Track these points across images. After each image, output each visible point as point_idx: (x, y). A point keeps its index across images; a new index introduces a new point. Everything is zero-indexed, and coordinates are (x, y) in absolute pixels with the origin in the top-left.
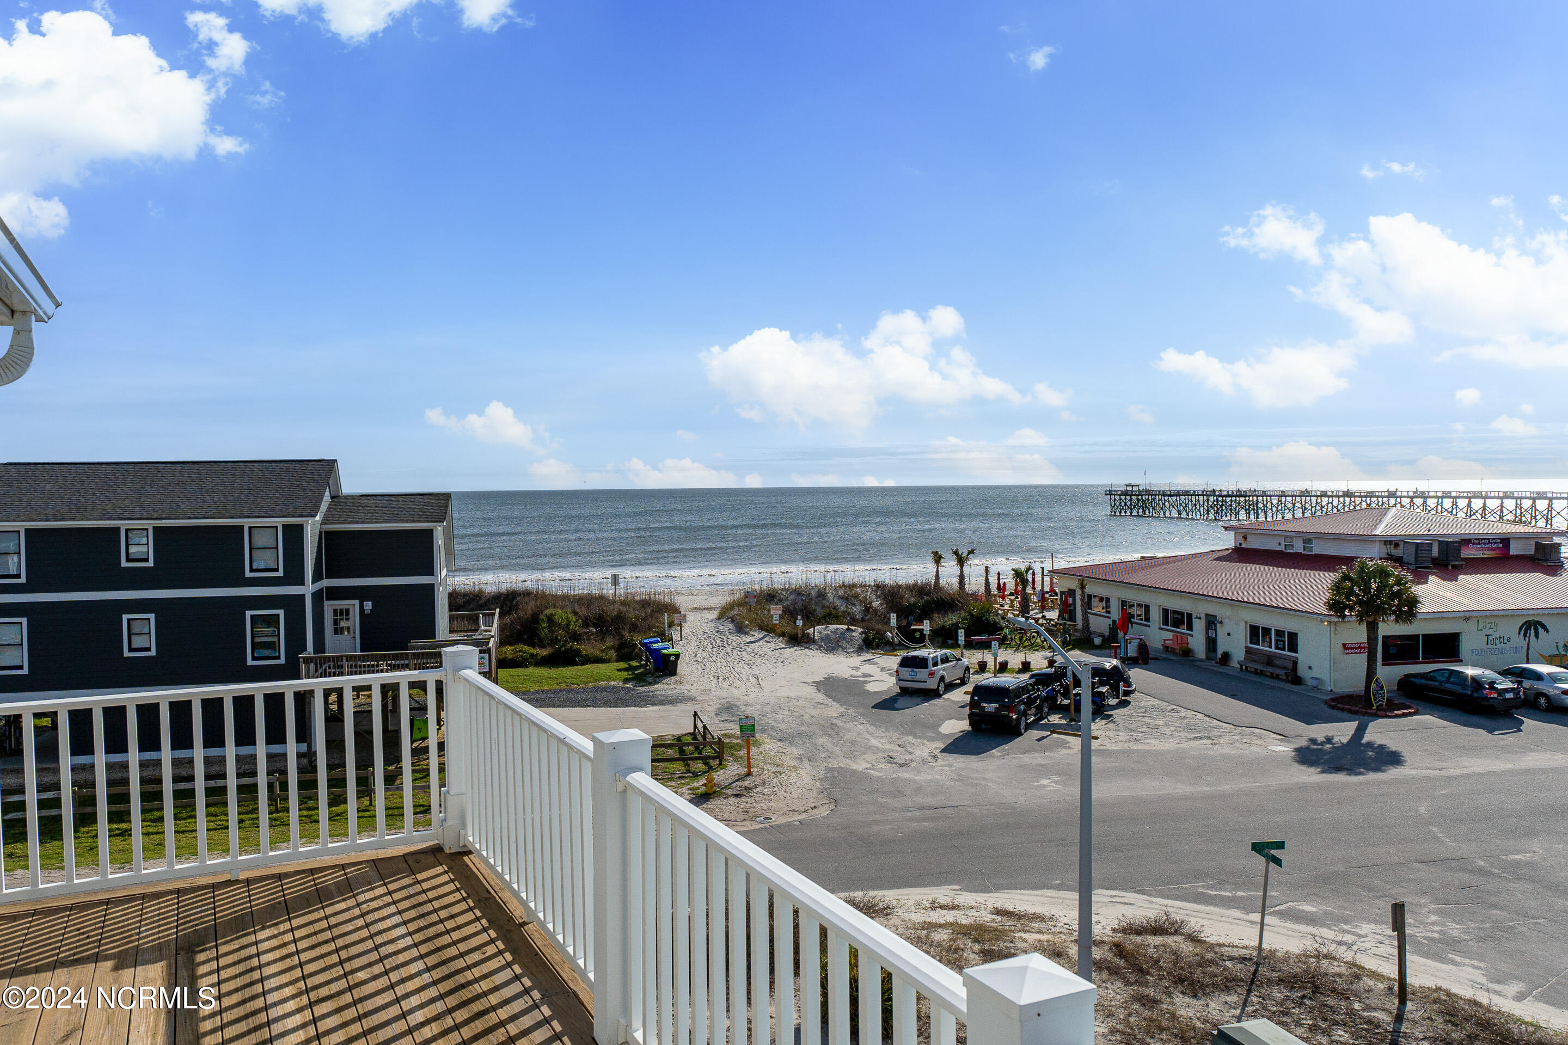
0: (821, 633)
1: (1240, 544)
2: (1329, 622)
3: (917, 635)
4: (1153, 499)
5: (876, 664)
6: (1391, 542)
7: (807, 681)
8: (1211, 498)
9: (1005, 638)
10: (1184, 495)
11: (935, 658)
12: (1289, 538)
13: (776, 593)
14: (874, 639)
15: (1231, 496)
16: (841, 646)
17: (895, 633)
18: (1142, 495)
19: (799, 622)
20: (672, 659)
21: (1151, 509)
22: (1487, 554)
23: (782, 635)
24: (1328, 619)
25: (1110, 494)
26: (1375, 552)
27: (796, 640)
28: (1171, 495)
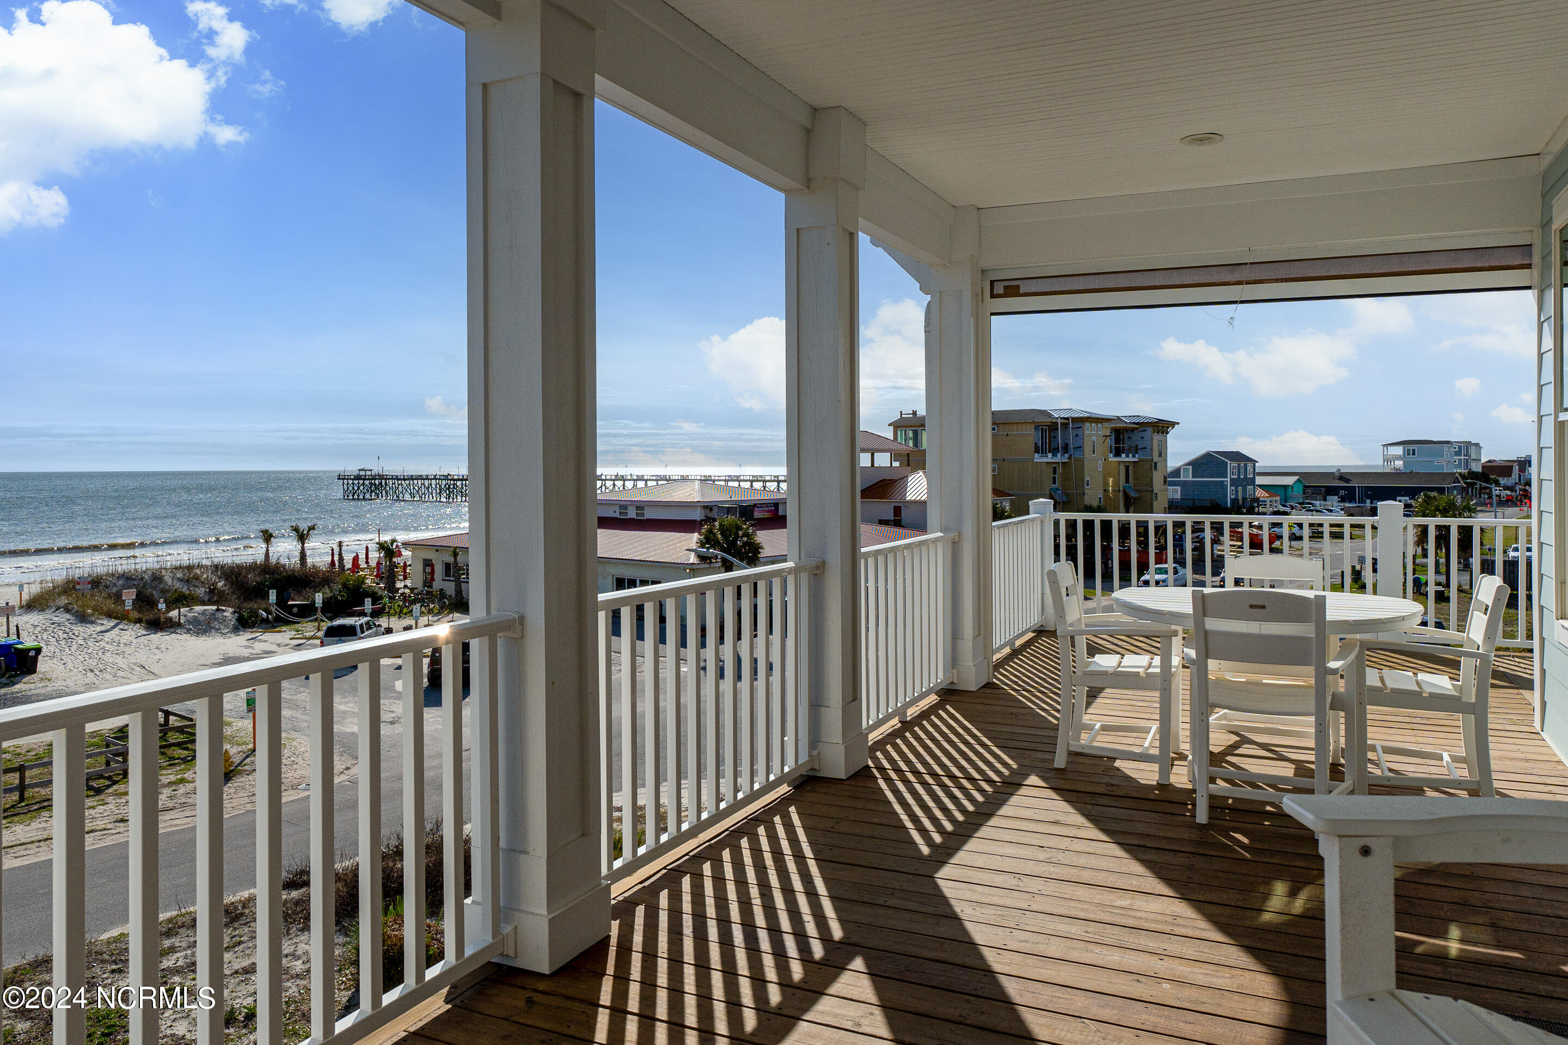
0: (185, 616)
2: (690, 569)
3: (295, 610)
4: (386, 483)
5: (266, 641)
6: (708, 507)
7: (204, 663)
8: (444, 482)
9: (384, 608)
10: (418, 479)
11: (361, 626)
12: (623, 506)
13: (101, 578)
14: (250, 617)
15: (462, 480)
16: (212, 628)
17: (273, 610)
18: (375, 479)
19: (162, 606)
20: (32, 653)
21: (384, 493)
22: (766, 515)
23: (138, 621)
24: (690, 567)
25: (343, 479)
26: (698, 515)
27: (157, 625)
28: (405, 480)
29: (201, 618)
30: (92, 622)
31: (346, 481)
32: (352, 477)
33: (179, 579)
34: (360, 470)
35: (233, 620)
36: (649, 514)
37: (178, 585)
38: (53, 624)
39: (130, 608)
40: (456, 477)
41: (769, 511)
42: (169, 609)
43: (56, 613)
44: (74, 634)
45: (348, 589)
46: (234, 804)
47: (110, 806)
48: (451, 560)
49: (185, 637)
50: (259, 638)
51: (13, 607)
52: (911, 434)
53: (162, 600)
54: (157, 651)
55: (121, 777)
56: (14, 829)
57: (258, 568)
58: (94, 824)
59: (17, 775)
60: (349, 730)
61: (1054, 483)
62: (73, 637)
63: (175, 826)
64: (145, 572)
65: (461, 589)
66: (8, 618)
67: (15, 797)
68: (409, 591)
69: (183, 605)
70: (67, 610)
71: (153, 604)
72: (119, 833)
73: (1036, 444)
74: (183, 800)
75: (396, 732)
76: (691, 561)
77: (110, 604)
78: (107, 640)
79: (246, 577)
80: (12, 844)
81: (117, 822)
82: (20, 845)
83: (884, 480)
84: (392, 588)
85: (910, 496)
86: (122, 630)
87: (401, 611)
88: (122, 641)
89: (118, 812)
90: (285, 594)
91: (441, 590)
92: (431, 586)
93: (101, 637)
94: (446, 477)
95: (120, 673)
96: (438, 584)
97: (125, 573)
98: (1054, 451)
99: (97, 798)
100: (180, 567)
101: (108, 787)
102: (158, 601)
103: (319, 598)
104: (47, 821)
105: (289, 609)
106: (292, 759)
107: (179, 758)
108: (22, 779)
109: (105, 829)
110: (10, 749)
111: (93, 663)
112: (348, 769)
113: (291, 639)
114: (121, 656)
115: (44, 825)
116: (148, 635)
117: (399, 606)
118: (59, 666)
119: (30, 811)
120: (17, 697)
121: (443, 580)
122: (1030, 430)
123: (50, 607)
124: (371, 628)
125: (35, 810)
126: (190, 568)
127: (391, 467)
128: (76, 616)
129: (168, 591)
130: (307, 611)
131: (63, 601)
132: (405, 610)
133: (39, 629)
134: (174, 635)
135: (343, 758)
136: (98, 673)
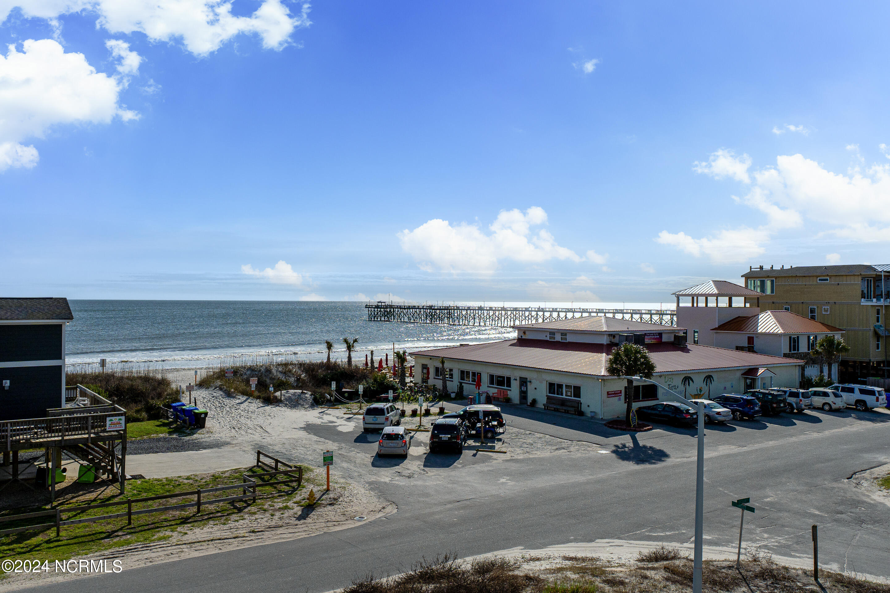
0: (284, 396)
1: (521, 336)
2: (602, 380)
3: (346, 395)
4: (394, 311)
5: (330, 414)
6: (612, 335)
7: (296, 427)
8: (428, 311)
9: (399, 396)
10: (413, 309)
11: (387, 408)
12: (552, 332)
13: (238, 370)
14: (320, 398)
15: (440, 310)
16: (300, 404)
17: (334, 394)
18: (387, 308)
19: (271, 389)
20: (203, 416)
21: (392, 317)
22: (653, 341)
23: (258, 398)
24: (601, 378)
25: (369, 308)
26: (604, 340)
27: (269, 401)
28: (405, 309)
29: (293, 398)
30: (234, 397)
31: (370, 309)
32: (374, 306)
33: (281, 372)
34: (378, 302)
35: (311, 399)
36: (570, 339)
37: (280, 376)
38: (213, 397)
39: (254, 389)
40: (436, 308)
41: (654, 339)
42: (275, 391)
43: (215, 391)
44: (224, 404)
45: (377, 382)
46: (317, 527)
47: (247, 521)
48: (440, 366)
49: (284, 409)
50: (326, 412)
51: (193, 386)
52: (759, 283)
53: (271, 385)
54: (269, 418)
55: (252, 501)
56: (195, 531)
57: (324, 366)
58: (238, 532)
59: (196, 495)
60: (382, 480)
61: (878, 321)
62: (224, 406)
63: (283, 538)
64: (262, 366)
65: (446, 385)
66: (190, 393)
67: (195, 509)
68: (413, 385)
69: (283, 388)
70: (221, 389)
71: (266, 387)
72: (252, 540)
73: (862, 291)
74: (287, 521)
75: (412, 484)
76: (602, 374)
77: (243, 386)
78: (242, 408)
79: (317, 372)
80: (193, 541)
81: (250, 532)
82: (198, 542)
83: (739, 317)
84: (403, 383)
85: (761, 330)
86: (250, 403)
87: (409, 398)
88: (250, 410)
89: (251, 525)
90: (341, 384)
91: (434, 385)
92: (427, 382)
93: (239, 407)
94: (431, 307)
95: (249, 431)
96: (431, 381)
97: (251, 367)
98: (878, 297)
99: (239, 515)
100: (281, 364)
101: (245, 507)
102: (270, 385)
103: (361, 388)
104: (212, 527)
105: (342, 394)
106: (350, 498)
107: (284, 492)
108: (199, 498)
109: (244, 537)
110: (193, 477)
111: (234, 423)
112: (384, 508)
113: (344, 414)
114: (250, 420)
115: (210, 530)
116: (264, 407)
117: (408, 395)
118: (216, 424)
119: (203, 520)
120: (195, 443)
121: (434, 378)
122: (858, 281)
123: (212, 387)
124: (393, 411)
125: (206, 519)
126: (286, 365)
127: (397, 300)
128: (225, 393)
129: (274, 379)
130: (353, 396)
131: (219, 383)
132: (412, 398)
133: (206, 400)
134: (278, 408)
135: (380, 500)
136: (237, 430)
